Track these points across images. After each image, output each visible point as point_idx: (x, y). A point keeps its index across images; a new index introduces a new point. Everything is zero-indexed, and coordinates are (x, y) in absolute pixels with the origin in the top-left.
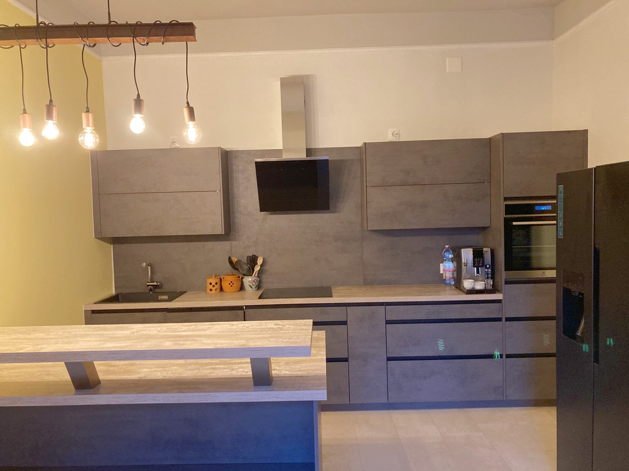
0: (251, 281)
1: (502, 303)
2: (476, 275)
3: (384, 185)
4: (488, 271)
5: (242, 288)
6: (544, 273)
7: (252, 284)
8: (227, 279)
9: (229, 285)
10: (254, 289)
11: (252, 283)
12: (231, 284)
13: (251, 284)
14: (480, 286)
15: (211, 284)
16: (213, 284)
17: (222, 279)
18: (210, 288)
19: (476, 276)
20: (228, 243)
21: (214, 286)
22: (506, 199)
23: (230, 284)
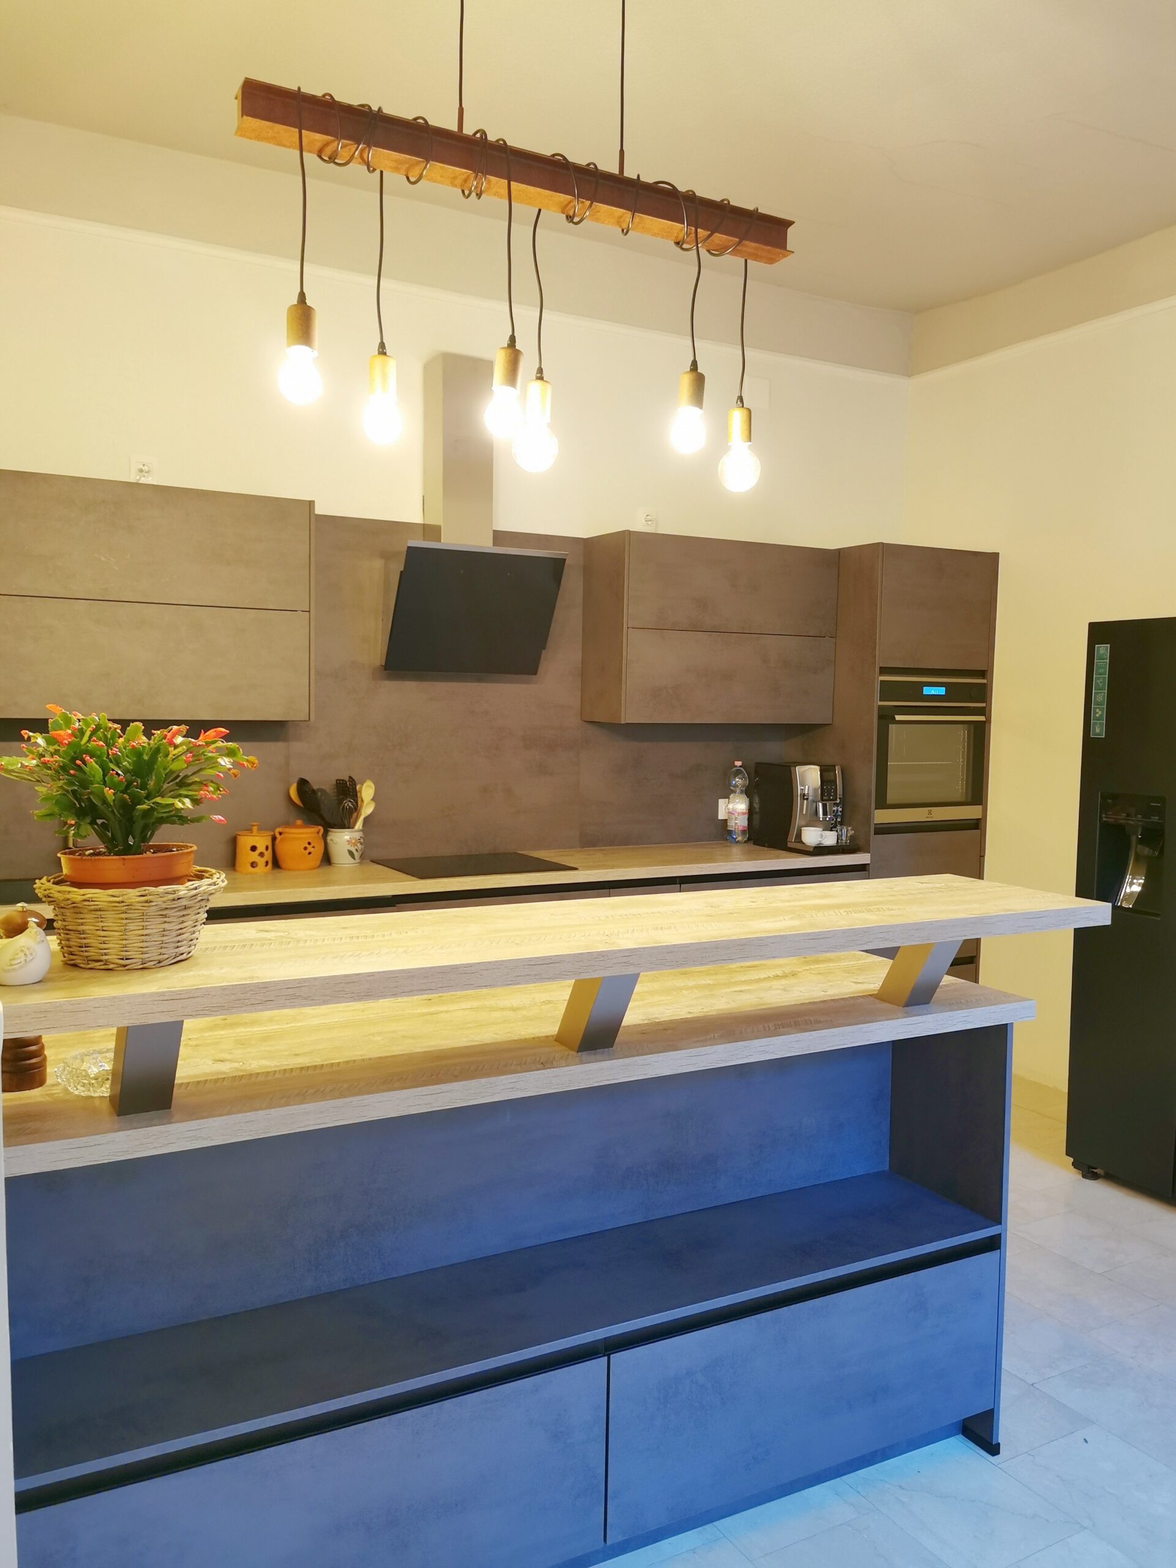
0: (353, 841)
1: (869, 871)
2: (823, 818)
3: (659, 628)
4: (837, 810)
5: (327, 859)
6: (930, 813)
7: (356, 847)
8: (295, 836)
9: (303, 851)
10: (358, 860)
11: (355, 844)
12: (310, 849)
13: (353, 849)
14: (830, 839)
15: (254, 848)
16: (261, 848)
17: (278, 835)
18: (253, 860)
19: (821, 819)
20: (280, 745)
21: (261, 855)
22: (884, 671)
23: (305, 848)
